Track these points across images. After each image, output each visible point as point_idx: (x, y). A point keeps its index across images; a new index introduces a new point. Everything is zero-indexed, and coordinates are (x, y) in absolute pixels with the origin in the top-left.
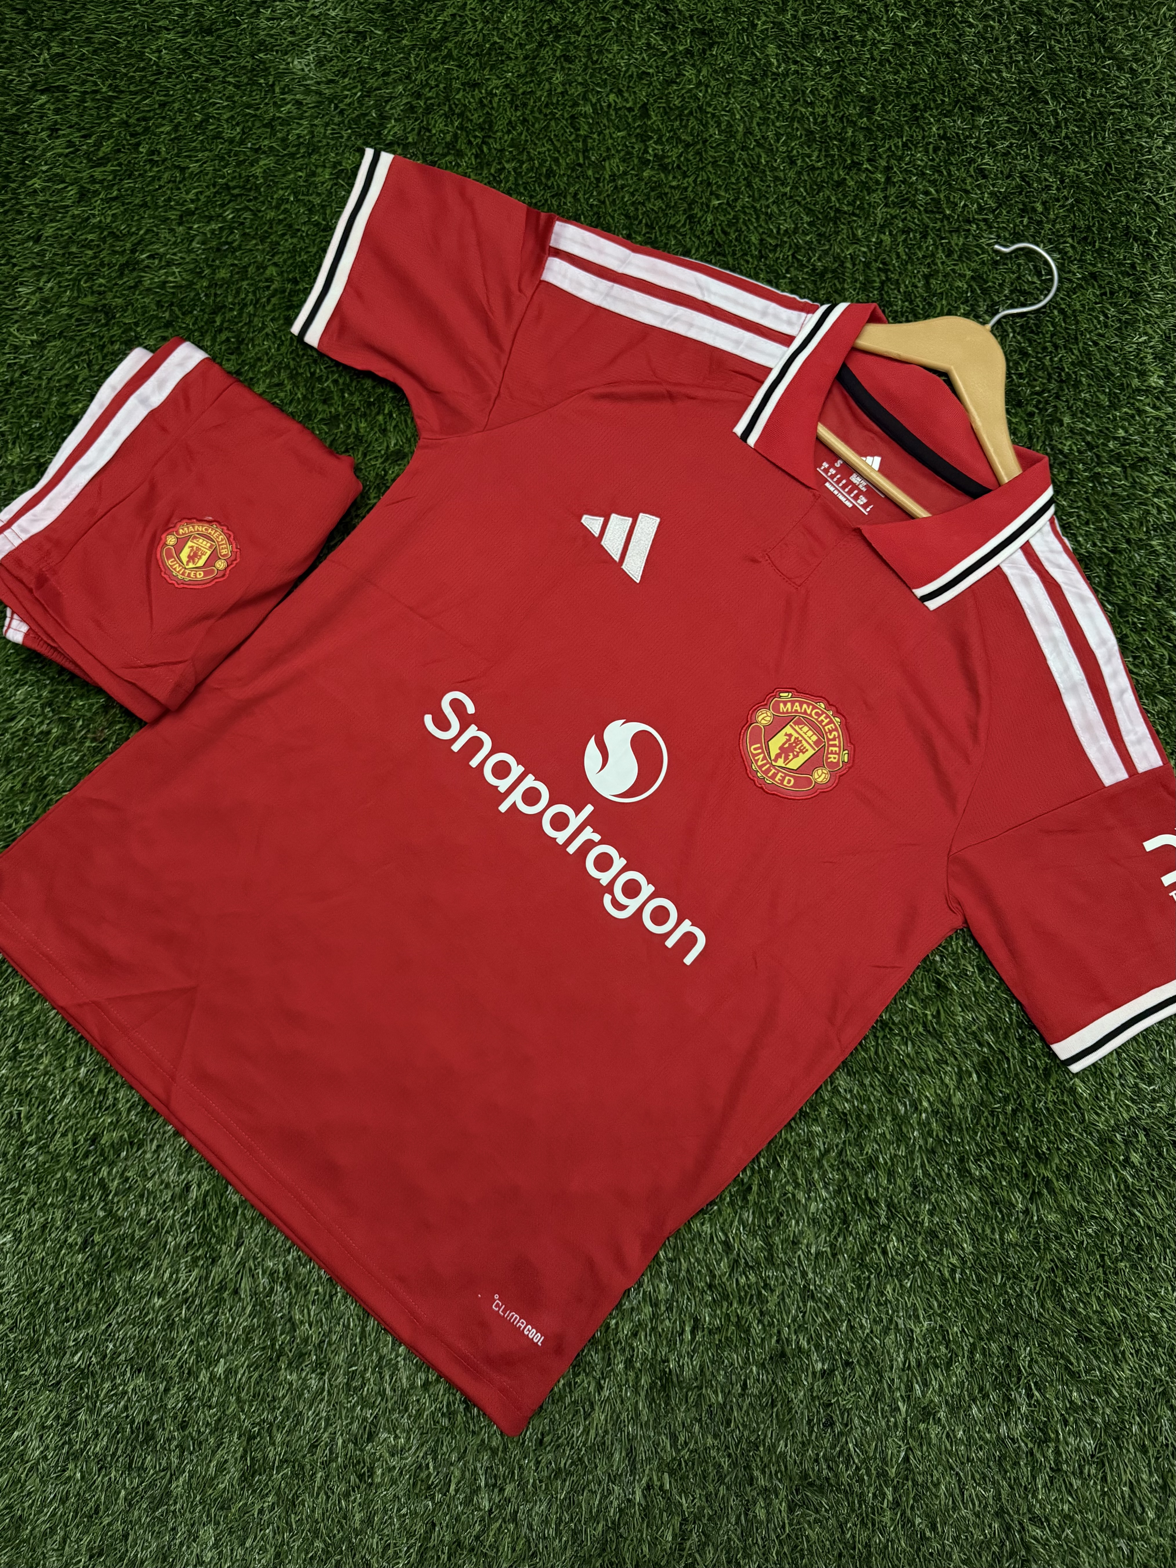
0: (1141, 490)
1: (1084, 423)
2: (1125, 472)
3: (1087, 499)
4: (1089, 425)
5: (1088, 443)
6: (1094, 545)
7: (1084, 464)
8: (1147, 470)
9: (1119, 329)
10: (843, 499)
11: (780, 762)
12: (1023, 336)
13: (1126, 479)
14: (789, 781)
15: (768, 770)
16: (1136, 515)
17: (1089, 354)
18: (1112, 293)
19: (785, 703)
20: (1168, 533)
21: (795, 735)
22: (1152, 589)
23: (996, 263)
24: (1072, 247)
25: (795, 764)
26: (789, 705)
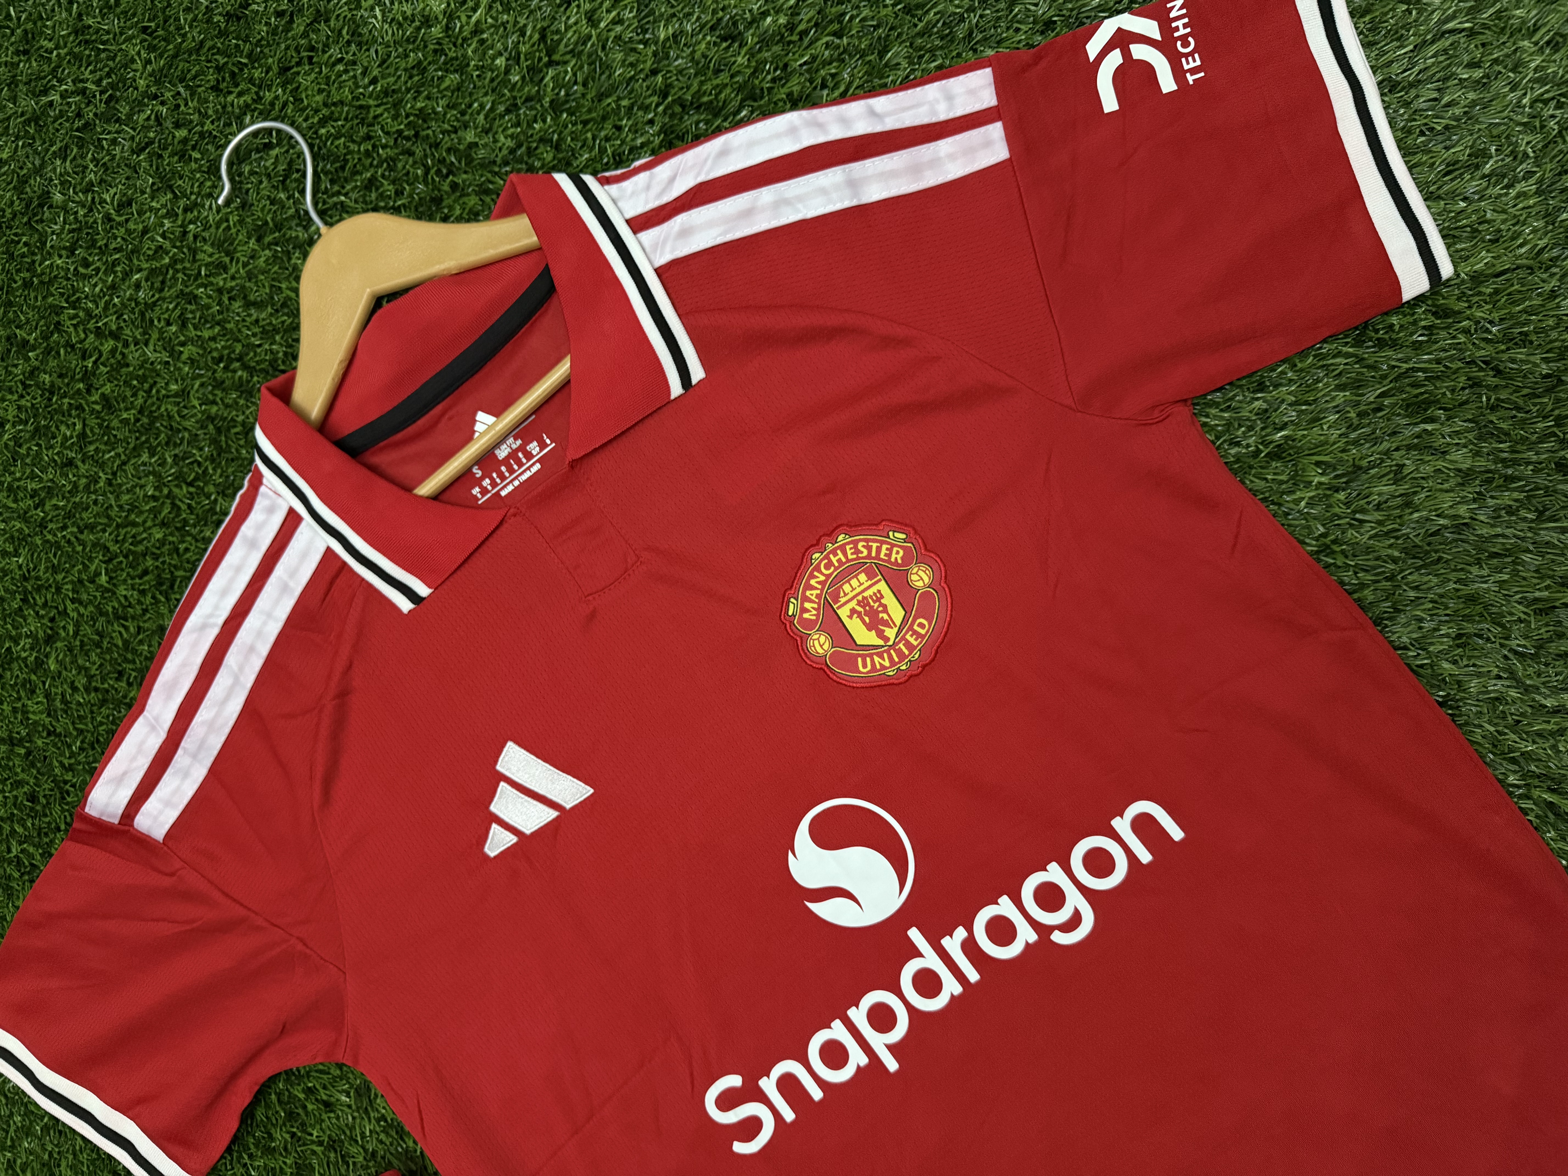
0: (584, 43)
1: (478, 113)
2: (558, 63)
3: (585, 123)
4: (482, 107)
5: (508, 111)
6: (651, 122)
7: (535, 121)
8: (558, 32)
9: (360, 44)
10: (528, 474)
11: (890, 633)
12: (346, 180)
13: (566, 63)
14: (921, 626)
15: (899, 653)
16: (620, 56)
17: (386, 93)
18: (312, 49)
19: (804, 610)
20: (652, 12)
21: (853, 604)
22: (729, 47)
23: (243, 205)
24: (240, 94)
25: (896, 612)
26: (807, 605)
